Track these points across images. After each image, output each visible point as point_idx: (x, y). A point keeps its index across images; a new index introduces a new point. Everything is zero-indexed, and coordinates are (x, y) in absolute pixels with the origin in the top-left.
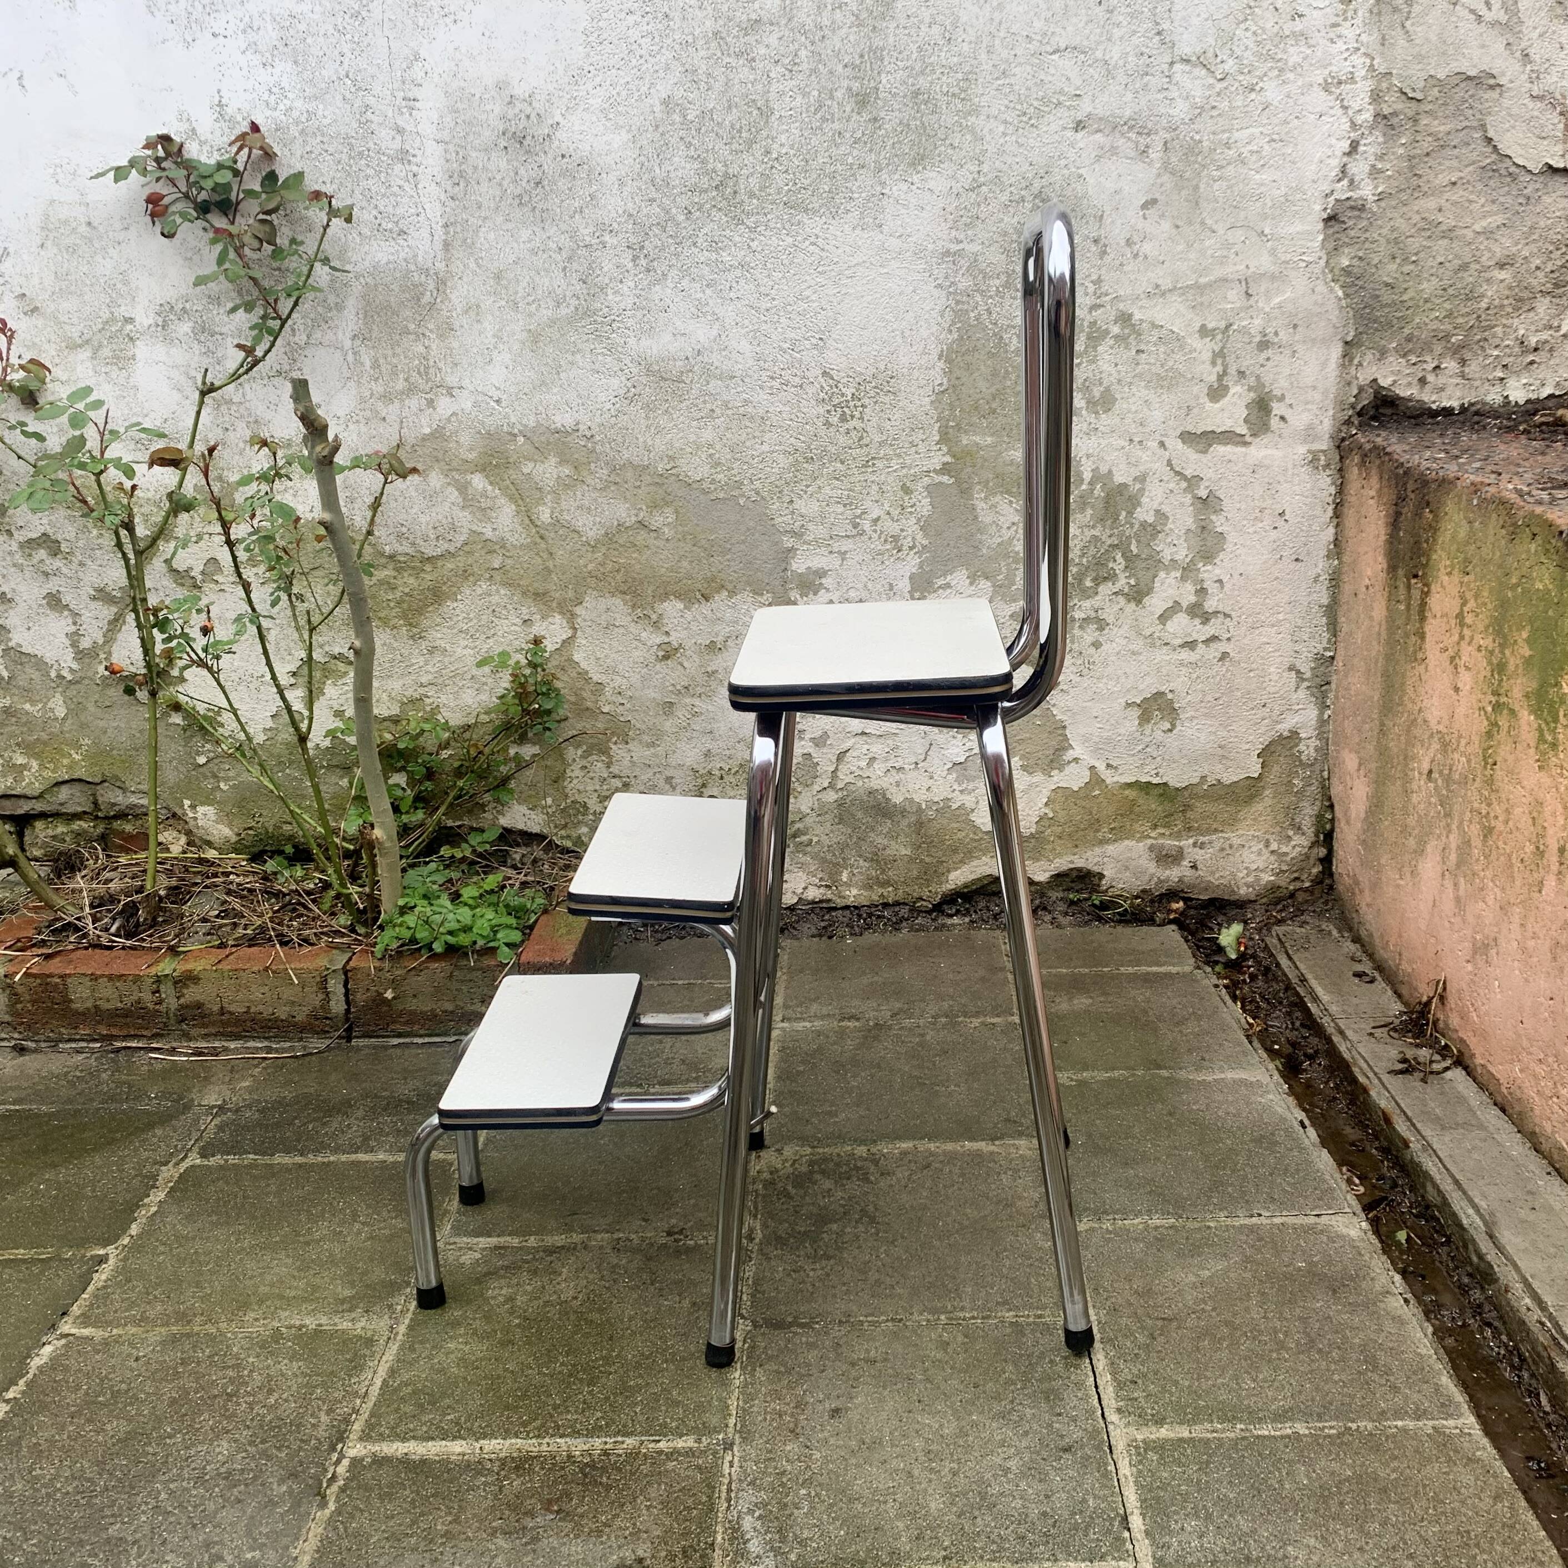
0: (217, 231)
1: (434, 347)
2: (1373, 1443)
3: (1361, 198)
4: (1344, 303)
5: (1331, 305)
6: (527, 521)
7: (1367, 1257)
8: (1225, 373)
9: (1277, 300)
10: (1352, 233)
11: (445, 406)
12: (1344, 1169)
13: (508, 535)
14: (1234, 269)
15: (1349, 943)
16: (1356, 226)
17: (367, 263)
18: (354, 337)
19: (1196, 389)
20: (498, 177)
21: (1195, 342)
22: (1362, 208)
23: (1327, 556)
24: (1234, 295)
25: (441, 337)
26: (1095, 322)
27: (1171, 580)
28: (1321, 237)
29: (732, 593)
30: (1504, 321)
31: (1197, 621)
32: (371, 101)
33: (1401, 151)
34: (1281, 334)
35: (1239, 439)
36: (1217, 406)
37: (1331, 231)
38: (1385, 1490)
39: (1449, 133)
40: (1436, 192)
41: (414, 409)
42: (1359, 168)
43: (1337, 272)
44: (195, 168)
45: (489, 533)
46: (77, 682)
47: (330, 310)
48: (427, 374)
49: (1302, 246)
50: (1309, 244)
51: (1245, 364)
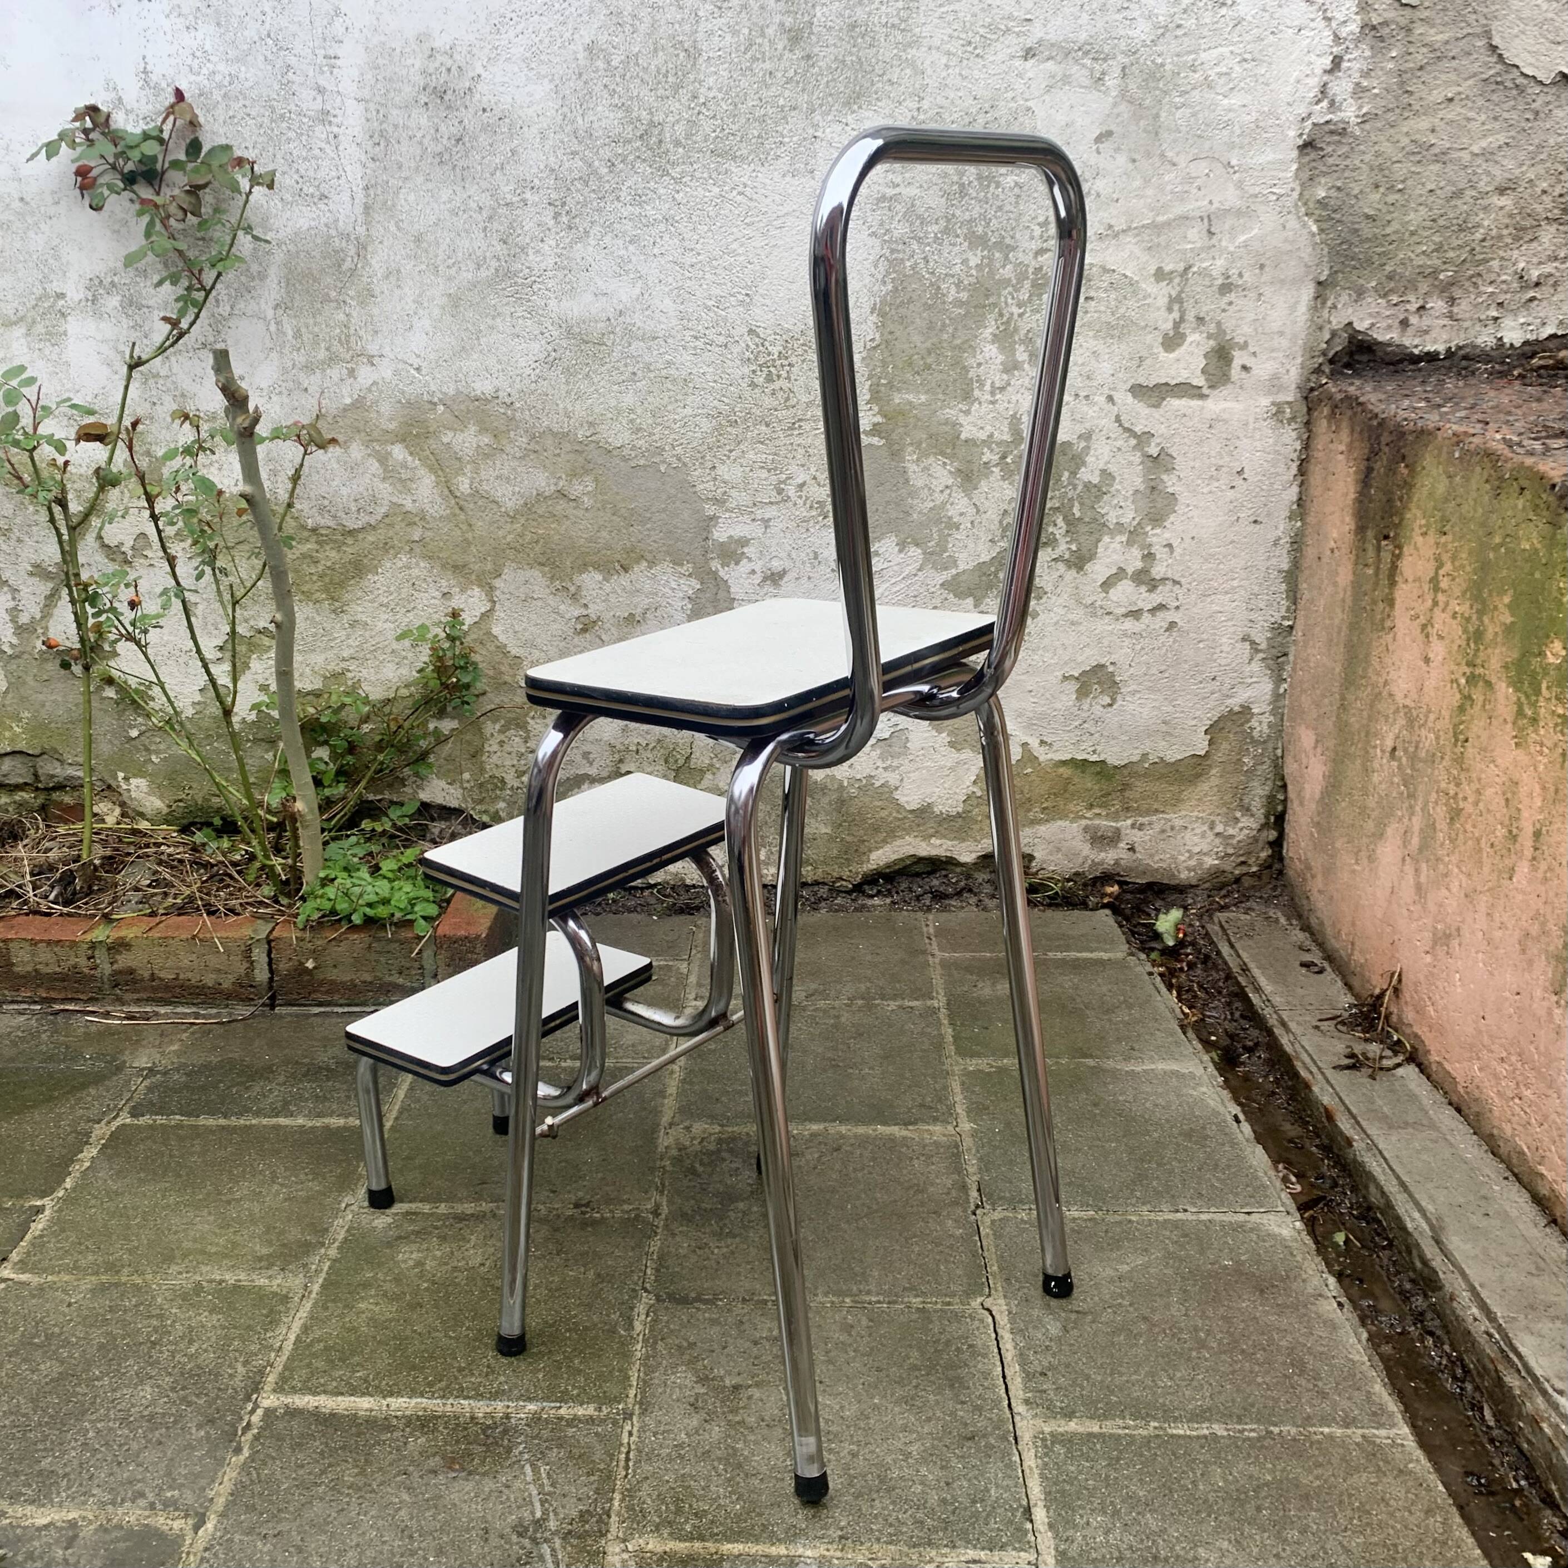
0: (143, 202)
1: (355, 314)
2: (1296, 1449)
3: (1342, 121)
4: (1318, 239)
5: (1304, 241)
6: (446, 492)
7: (1299, 1258)
8: (1182, 319)
9: (1242, 238)
10: (1330, 161)
11: (366, 375)
12: (1281, 1166)
13: (427, 507)
14: (1196, 204)
15: (1297, 932)
16: (1334, 152)
17: (288, 230)
18: (276, 307)
19: (1149, 338)
20: (419, 135)
21: (1150, 287)
22: (1343, 132)
23: (1290, 518)
24: (1195, 234)
25: (362, 304)
26: (1041, 268)
27: (1116, 545)
28: (1295, 166)
29: (652, 564)
30: (1501, 253)
31: (1143, 589)
32: (293, 60)
33: (1390, 65)
34: (1246, 276)
35: (1196, 392)
36: (1172, 356)
37: (1307, 159)
38: (1306, 1497)
39: (1447, 42)
40: (1427, 111)
41: (336, 378)
42: (1341, 87)
43: (1311, 205)
44: (122, 138)
45: (409, 505)
46: (18, 657)
47: (253, 279)
48: (348, 342)
49: (1273, 177)
50: (1281, 175)
51: (1204, 310)
